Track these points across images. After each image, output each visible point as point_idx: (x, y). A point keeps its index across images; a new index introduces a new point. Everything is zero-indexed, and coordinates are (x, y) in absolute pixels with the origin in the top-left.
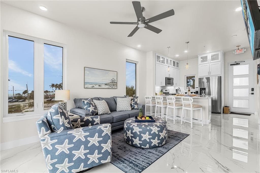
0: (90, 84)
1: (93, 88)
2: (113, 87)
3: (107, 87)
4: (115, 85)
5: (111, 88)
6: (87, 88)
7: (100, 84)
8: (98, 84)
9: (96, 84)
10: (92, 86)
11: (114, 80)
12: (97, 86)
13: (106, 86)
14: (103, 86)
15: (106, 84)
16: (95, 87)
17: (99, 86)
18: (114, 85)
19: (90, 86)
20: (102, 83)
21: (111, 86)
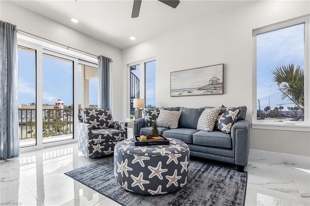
0: (177, 91)
1: (180, 96)
2: (214, 91)
3: (202, 92)
4: (219, 87)
5: (210, 93)
6: (173, 96)
7: (190, 90)
8: (187, 90)
9: (184, 90)
10: (179, 93)
11: (216, 79)
12: (186, 93)
13: (199, 91)
14: (196, 92)
15: (200, 89)
16: (184, 94)
17: (188, 92)
18: (216, 88)
19: (176, 94)
20: (192, 88)
21: (210, 91)
